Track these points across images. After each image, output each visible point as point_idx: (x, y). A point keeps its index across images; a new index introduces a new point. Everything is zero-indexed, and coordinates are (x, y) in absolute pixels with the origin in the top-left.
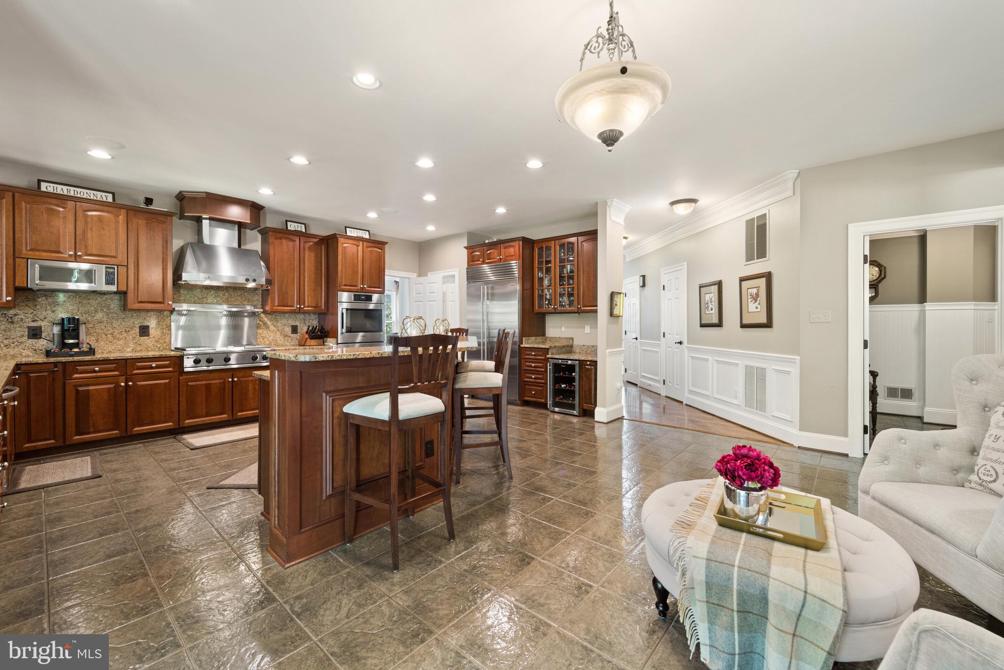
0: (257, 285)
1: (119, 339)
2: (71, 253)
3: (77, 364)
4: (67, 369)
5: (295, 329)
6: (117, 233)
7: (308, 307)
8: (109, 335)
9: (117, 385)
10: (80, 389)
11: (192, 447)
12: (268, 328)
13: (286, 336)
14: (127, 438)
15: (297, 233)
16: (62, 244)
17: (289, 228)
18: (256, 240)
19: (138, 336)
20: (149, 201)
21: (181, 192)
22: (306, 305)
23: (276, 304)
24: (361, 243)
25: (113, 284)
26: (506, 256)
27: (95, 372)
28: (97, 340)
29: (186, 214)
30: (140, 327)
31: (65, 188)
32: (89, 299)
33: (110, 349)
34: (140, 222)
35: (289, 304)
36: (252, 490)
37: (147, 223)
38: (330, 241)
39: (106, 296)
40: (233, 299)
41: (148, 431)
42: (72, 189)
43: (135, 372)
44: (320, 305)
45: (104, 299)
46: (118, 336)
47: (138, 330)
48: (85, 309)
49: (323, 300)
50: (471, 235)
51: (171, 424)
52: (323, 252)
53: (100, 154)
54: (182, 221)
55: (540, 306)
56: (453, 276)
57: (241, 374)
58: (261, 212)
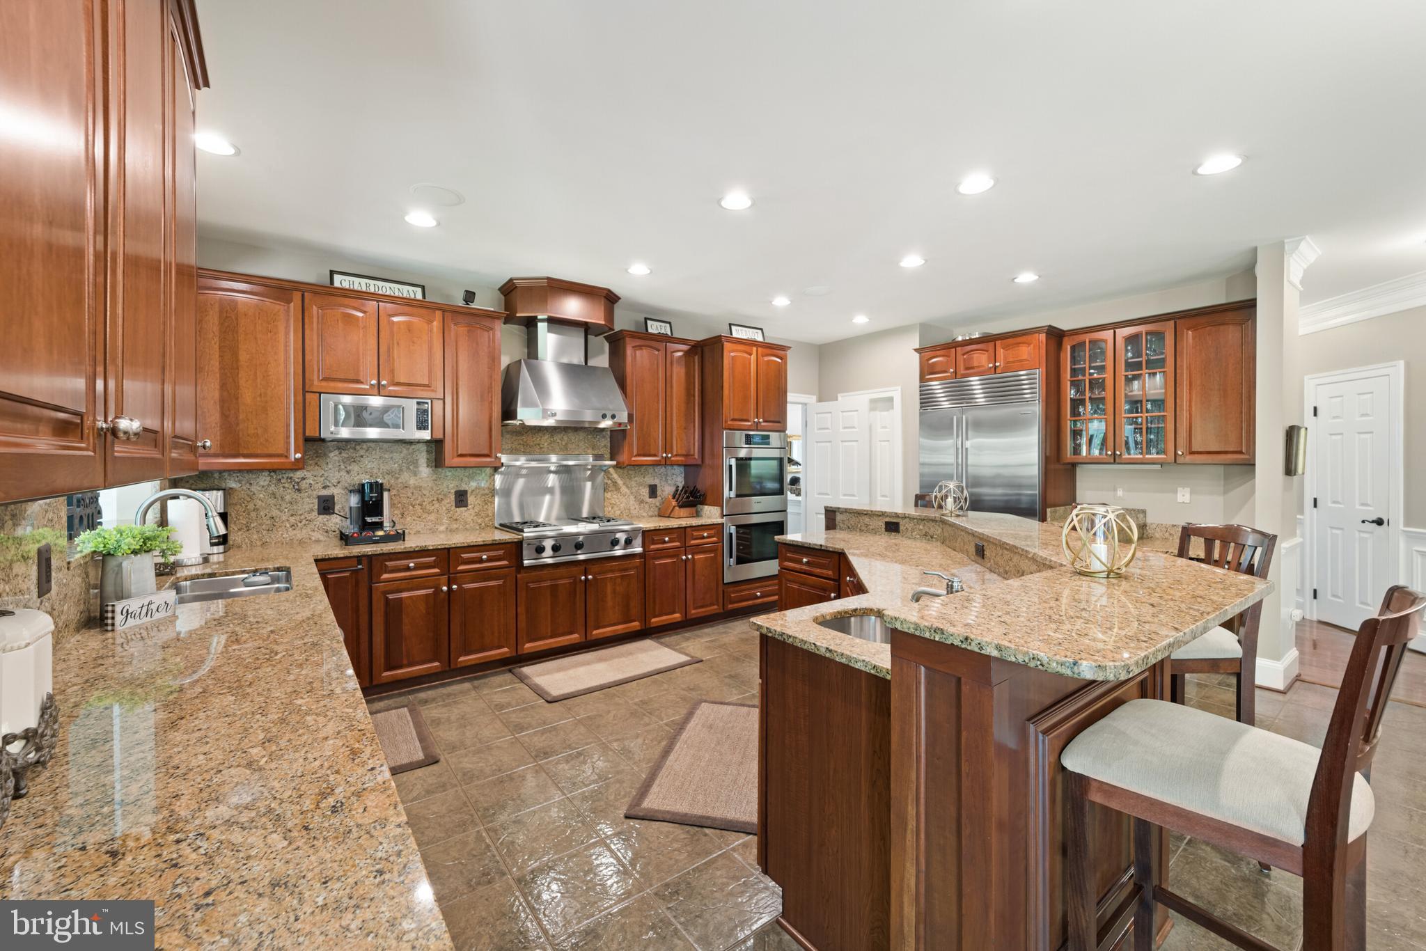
0: (615, 423)
1: (429, 513)
2: (374, 382)
3: (387, 557)
4: (374, 563)
5: (653, 491)
6: (430, 349)
7: (676, 455)
8: (417, 507)
9: (438, 590)
10: (391, 597)
11: (549, 699)
12: (618, 489)
13: (642, 502)
14: (451, 672)
15: (660, 338)
16: (361, 368)
17: (650, 330)
18: (602, 352)
19: (454, 507)
20: (470, 296)
21: (511, 280)
22: (675, 453)
23: (635, 453)
24: (755, 349)
25: (425, 428)
26: (1008, 363)
27: (408, 569)
28: (403, 515)
29: (518, 315)
30: (456, 493)
31: (363, 281)
32: (392, 452)
33: (419, 528)
34: (458, 330)
35: (652, 452)
36: (707, 831)
37: (469, 331)
38: (706, 349)
39: (413, 447)
40: (574, 446)
41: (478, 662)
42: (372, 282)
43: (461, 568)
44: (692, 453)
45: (411, 450)
46: (428, 507)
47: (453, 497)
48: (387, 467)
49: (696, 444)
50: (924, 328)
51: (506, 650)
52: (697, 367)
53: (421, 218)
54: (508, 326)
55: (1077, 450)
56: (891, 399)
57: (595, 568)
58: (616, 305)
